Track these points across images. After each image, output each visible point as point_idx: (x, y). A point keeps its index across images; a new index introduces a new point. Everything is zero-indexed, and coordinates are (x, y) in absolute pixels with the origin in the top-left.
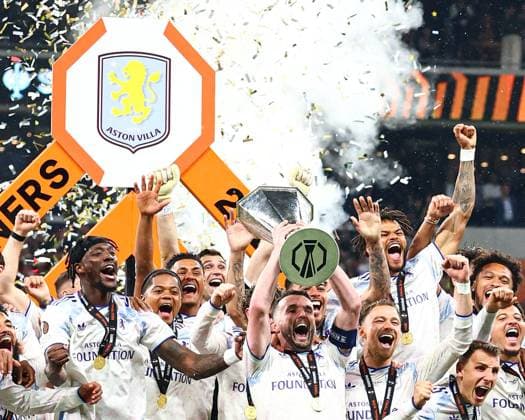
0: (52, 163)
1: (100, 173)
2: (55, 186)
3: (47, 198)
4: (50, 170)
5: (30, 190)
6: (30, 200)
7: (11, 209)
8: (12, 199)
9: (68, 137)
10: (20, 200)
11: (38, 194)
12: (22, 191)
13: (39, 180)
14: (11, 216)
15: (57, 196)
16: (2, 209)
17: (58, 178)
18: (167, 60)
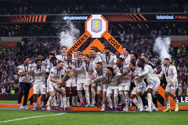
0: (85, 35)
1: (92, 36)
2: (86, 38)
3: (85, 40)
4: (85, 36)
5: (82, 39)
6: (82, 40)
7: (80, 41)
8: (80, 40)
9: (88, 31)
10: (81, 40)
11: (83, 39)
12: (81, 39)
13: (84, 37)
14: (80, 42)
15: (86, 39)
16: (79, 41)
17: (86, 37)
18: (101, 20)
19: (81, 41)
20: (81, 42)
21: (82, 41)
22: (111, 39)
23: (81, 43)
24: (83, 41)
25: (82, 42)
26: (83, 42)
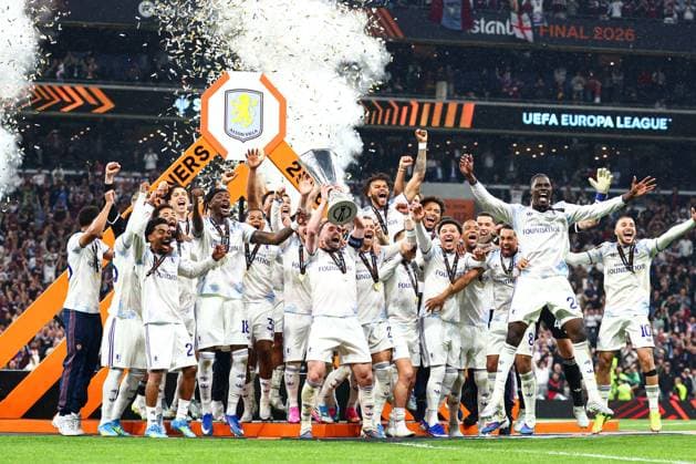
0: (201, 147)
1: (226, 153)
2: (202, 159)
3: (198, 166)
4: (200, 151)
5: (189, 162)
6: (189, 167)
7: (179, 171)
8: (180, 166)
9: (210, 135)
10: (184, 167)
11: (193, 163)
12: (185, 162)
13: (195, 156)
14: (179, 175)
15: (203, 164)
16: (175, 171)
17: (204, 156)
18: (261, 94)
19: (183, 171)
20: (183, 176)
21: (188, 171)
22: (296, 167)
23: (183, 180)
24: (192, 171)
25: (188, 175)
26: (192, 176)
